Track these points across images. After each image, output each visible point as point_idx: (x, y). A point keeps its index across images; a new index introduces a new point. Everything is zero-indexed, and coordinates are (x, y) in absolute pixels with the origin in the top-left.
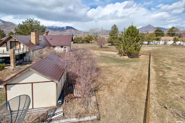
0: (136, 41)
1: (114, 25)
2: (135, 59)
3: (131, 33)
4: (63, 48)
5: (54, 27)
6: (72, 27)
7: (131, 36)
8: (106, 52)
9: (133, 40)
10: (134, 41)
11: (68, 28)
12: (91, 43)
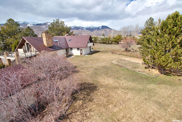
0: (178, 46)
1: (151, 18)
2: (172, 77)
3: (170, 27)
4: (80, 50)
5: (91, 28)
6: (107, 27)
7: (170, 34)
8: (128, 59)
9: (173, 43)
10: (176, 45)
11: (103, 27)
12: (120, 44)
